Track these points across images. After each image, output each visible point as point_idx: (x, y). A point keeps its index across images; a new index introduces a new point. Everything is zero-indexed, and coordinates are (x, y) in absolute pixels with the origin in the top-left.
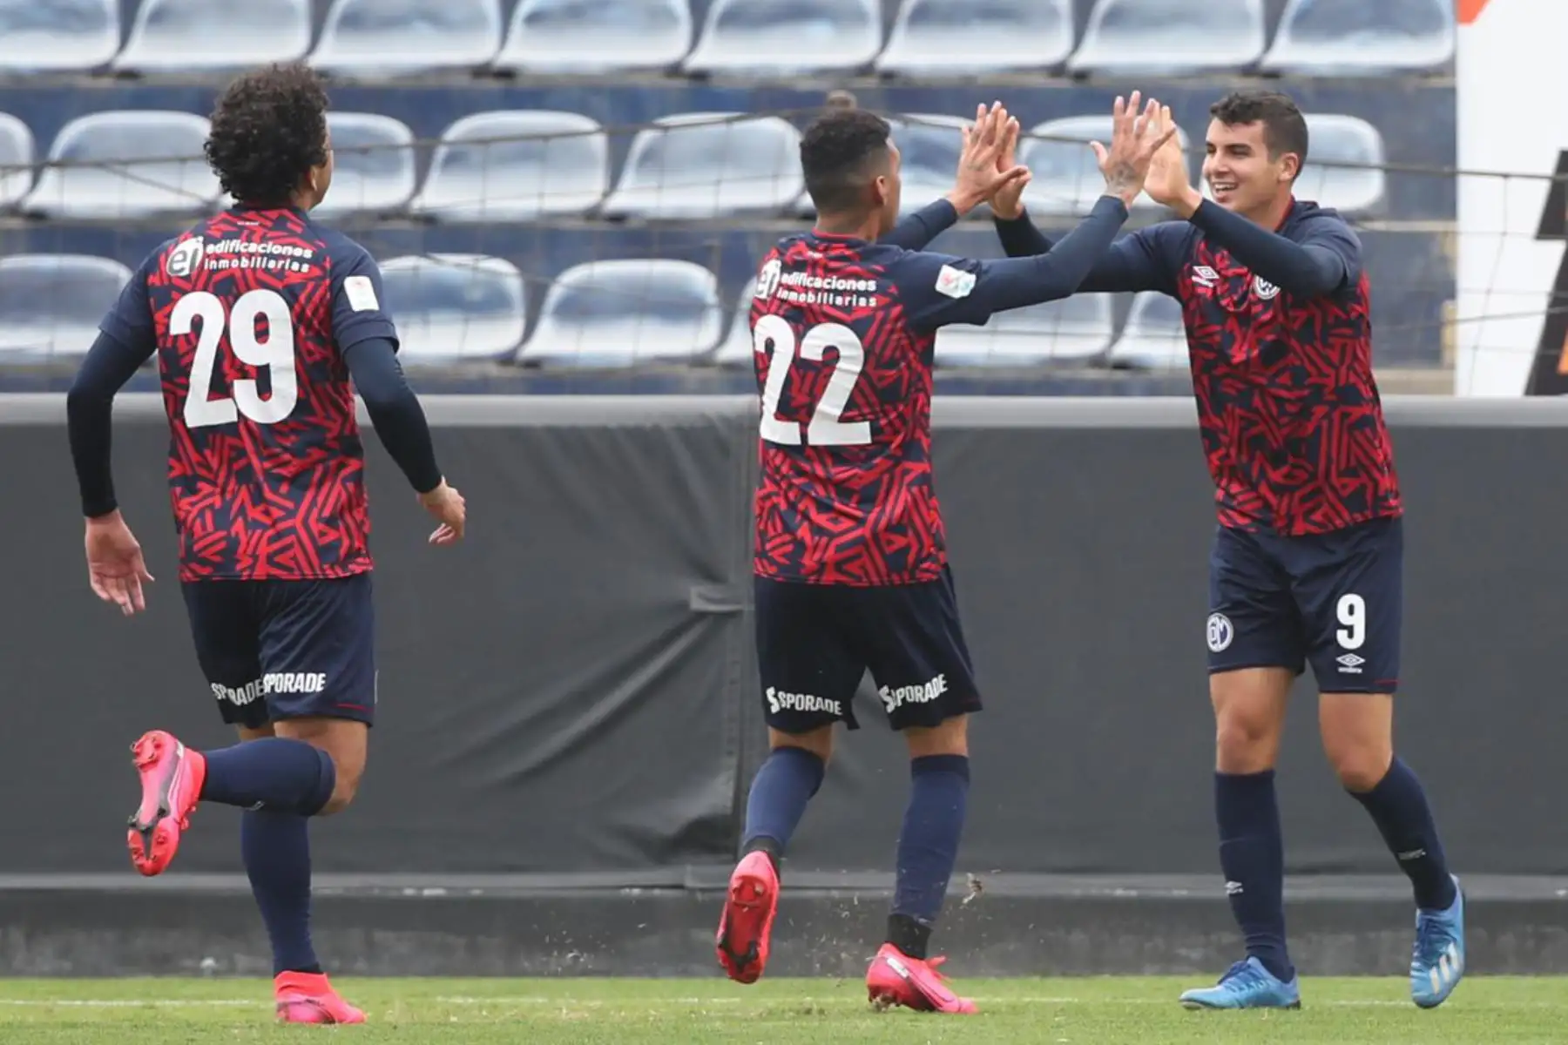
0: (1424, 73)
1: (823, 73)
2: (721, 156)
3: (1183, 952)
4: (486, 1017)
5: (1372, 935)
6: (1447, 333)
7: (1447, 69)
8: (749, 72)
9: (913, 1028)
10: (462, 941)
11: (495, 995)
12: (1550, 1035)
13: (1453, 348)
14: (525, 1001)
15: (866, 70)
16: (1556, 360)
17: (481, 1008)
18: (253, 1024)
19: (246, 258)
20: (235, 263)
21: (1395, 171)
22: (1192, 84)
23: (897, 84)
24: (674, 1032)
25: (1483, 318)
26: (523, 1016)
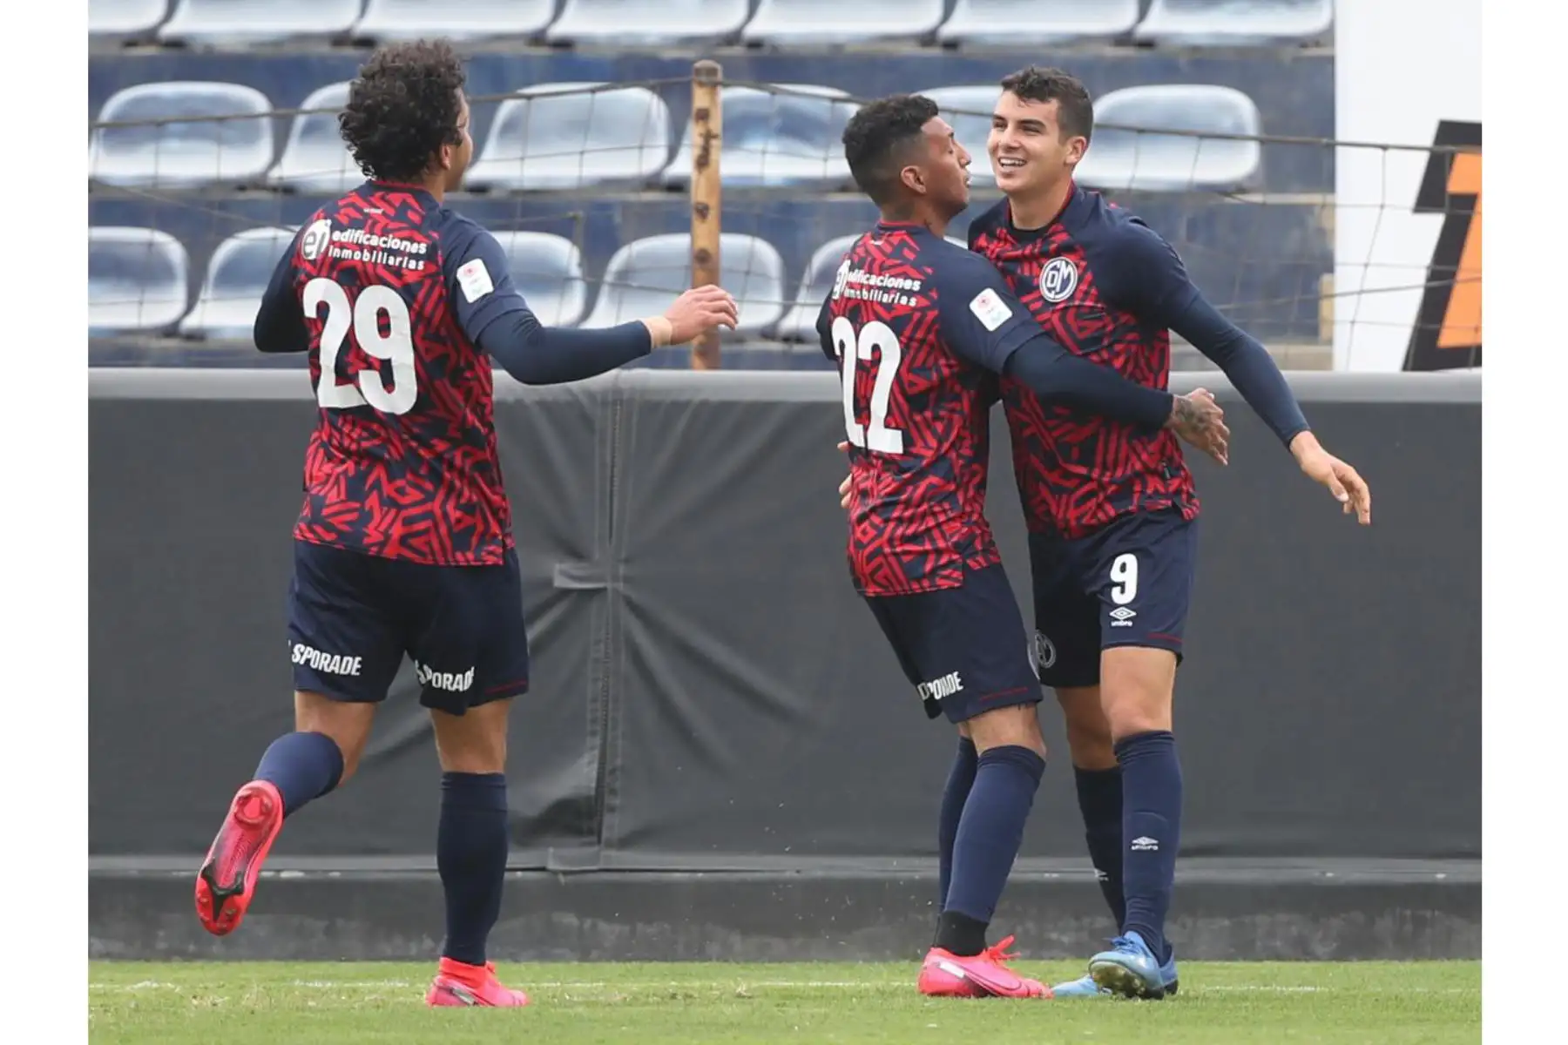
0: (1302, 42)
1: (689, 41)
2: (584, 126)
3: (1054, 936)
4: (345, 1001)
5: (1247, 919)
6: (1325, 305)
7: (1325, 38)
8: (613, 41)
9: (780, 1014)
10: (321, 924)
11: (354, 979)
12: (1428, 1020)
13: (1332, 323)
14: (385, 985)
15: (733, 38)
16: (1436, 334)
17: (339, 992)
18: (108, 1008)
19: (368, 251)
20: (357, 255)
21: (1268, 142)
22: (1064, 53)
23: (765, 52)
24: (535, 1017)
25: (1361, 292)
26: (382, 1000)
